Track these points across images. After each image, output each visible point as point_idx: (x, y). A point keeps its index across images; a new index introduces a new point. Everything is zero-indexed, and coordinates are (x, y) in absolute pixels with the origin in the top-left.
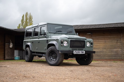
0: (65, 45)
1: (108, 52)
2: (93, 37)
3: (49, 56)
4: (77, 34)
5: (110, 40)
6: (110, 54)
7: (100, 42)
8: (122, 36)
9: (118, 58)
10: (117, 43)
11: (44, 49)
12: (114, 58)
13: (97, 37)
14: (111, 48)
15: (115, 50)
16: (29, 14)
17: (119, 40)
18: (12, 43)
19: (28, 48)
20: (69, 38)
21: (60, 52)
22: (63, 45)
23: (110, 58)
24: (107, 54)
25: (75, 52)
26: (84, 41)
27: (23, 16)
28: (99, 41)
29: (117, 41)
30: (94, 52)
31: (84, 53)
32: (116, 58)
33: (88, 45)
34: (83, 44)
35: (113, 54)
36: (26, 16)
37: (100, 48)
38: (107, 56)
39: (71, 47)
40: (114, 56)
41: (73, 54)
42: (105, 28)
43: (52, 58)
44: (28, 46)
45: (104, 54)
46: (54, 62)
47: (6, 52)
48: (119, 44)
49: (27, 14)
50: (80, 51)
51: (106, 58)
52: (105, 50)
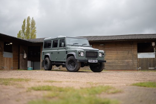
1: (120, 63)
3: (68, 64)
4: (91, 46)
5: (122, 51)
8: (133, 47)
9: (129, 68)
10: (128, 54)
11: (64, 59)
13: (110, 48)
14: (122, 59)
16: (31, 19)
17: (131, 51)
18: (26, 54)
20: (85, 50)
21: (78, 61)
22: (80, 55)
27: (25, 21)
28: (112, 52)
29: (129, 52)
30: (105, 61)
31: (97, 62)
33: (100, 55)
34: (96, 54)
35: (124, 64)
36: (28, 21)
37: (112, 59)
38: (119, 66)
39: (86, 57)
40: (125, 66)
41: (88, 62)
42: (116, 40)
43: (71, 66)
45: (116, 65)
46: (73, 69)
48: (130, 55)
50: (94, 60)
51: (118, 68)
52: (116, 61)
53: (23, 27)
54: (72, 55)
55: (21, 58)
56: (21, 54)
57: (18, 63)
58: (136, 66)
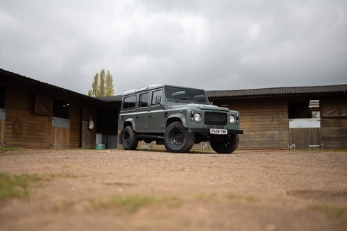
0: (197, 119)
1: (257, 136)
3: (170, 138)
5: (260, 117)
6: (260, 139)
9: (274, 146)
10: (272, 121)
11: (161, 127)
12: (267, 146)
14: (262, 130)
15: (269, 133)
16: (106, 74)
17: (276, 116)
18: (92, 122)
19: (128, 127)
20: (202, 109)
21: (190, 131)
22: (194, 119)
23: (261, 146)
24: (256, 140)
26: (226, 114)
27: (97, 76)
29: (273, 118)
30: (241, 132)
31: (227, 133)
32: (270, 146)
33: (232, 120)
34: (225, 118)
35: (265, 139)
36: (102, 76)
38: (255, 143)
39: (206, 122)
40: (267, 143)
42: (252, 96)
43: (174, 141)
44: (129, 124)
45: (250, 140)
46: (180, 148)
47: (83, 136)
48: (275, 122)
49: (103, 72)
50: (220, 130)
51: (255, 146)
52: (251, 133)
53: (95, 85)
54: (178, 120)
55: (84, 128)
56: (84, 122)
57: (78, 136)
58: (287, 142)
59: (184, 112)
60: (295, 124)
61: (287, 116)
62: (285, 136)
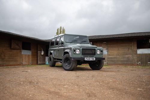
0: (77, 53)
1: (121, 58)
2: (108, 46)
3: (65, 62)
4: (91, 43)
5: (122, 48)
6: (122, 59)
7: (114, 50)
8: (133, 44)
9: (130, 63)
10: (128, 50)
12: (126, 63)
13: (112, 45)
14: (123, 55)
15: (127, 56)
17: (131, 48)
18: (43, 51)
20: (81, 47)
22: (76, 53)
23: (123, 63)
25: (86, 59)
26: (95, 49)
27: (58, 29)
28: (113, 48)
29: (129, 48)
30: (104, 59)
31: (95, 60)
32: (127, 63)
33: (98, 52)
34: (94, 52)
35: (125, 59)
36: (60, 29)
37: (114, 55)
38: (120, 61)
39: (83, 54)
40: (126, 61)
41: (84, 60)
42: (117, 38)
43: (67, 64)
44: (51, 54)
45: (117, 60)
46: (69, 68)
47: (38, 58)
48: (130, 51)
49: (61, 28)
50: (91, 58)
52: (118, 56)
55: (39, 54)
56: (39, 52)
57: (36, 58)
58: (136, 61)
59: (70, 49)
60: (140, 51)
61: (136, 48)
62: (135, 57)
